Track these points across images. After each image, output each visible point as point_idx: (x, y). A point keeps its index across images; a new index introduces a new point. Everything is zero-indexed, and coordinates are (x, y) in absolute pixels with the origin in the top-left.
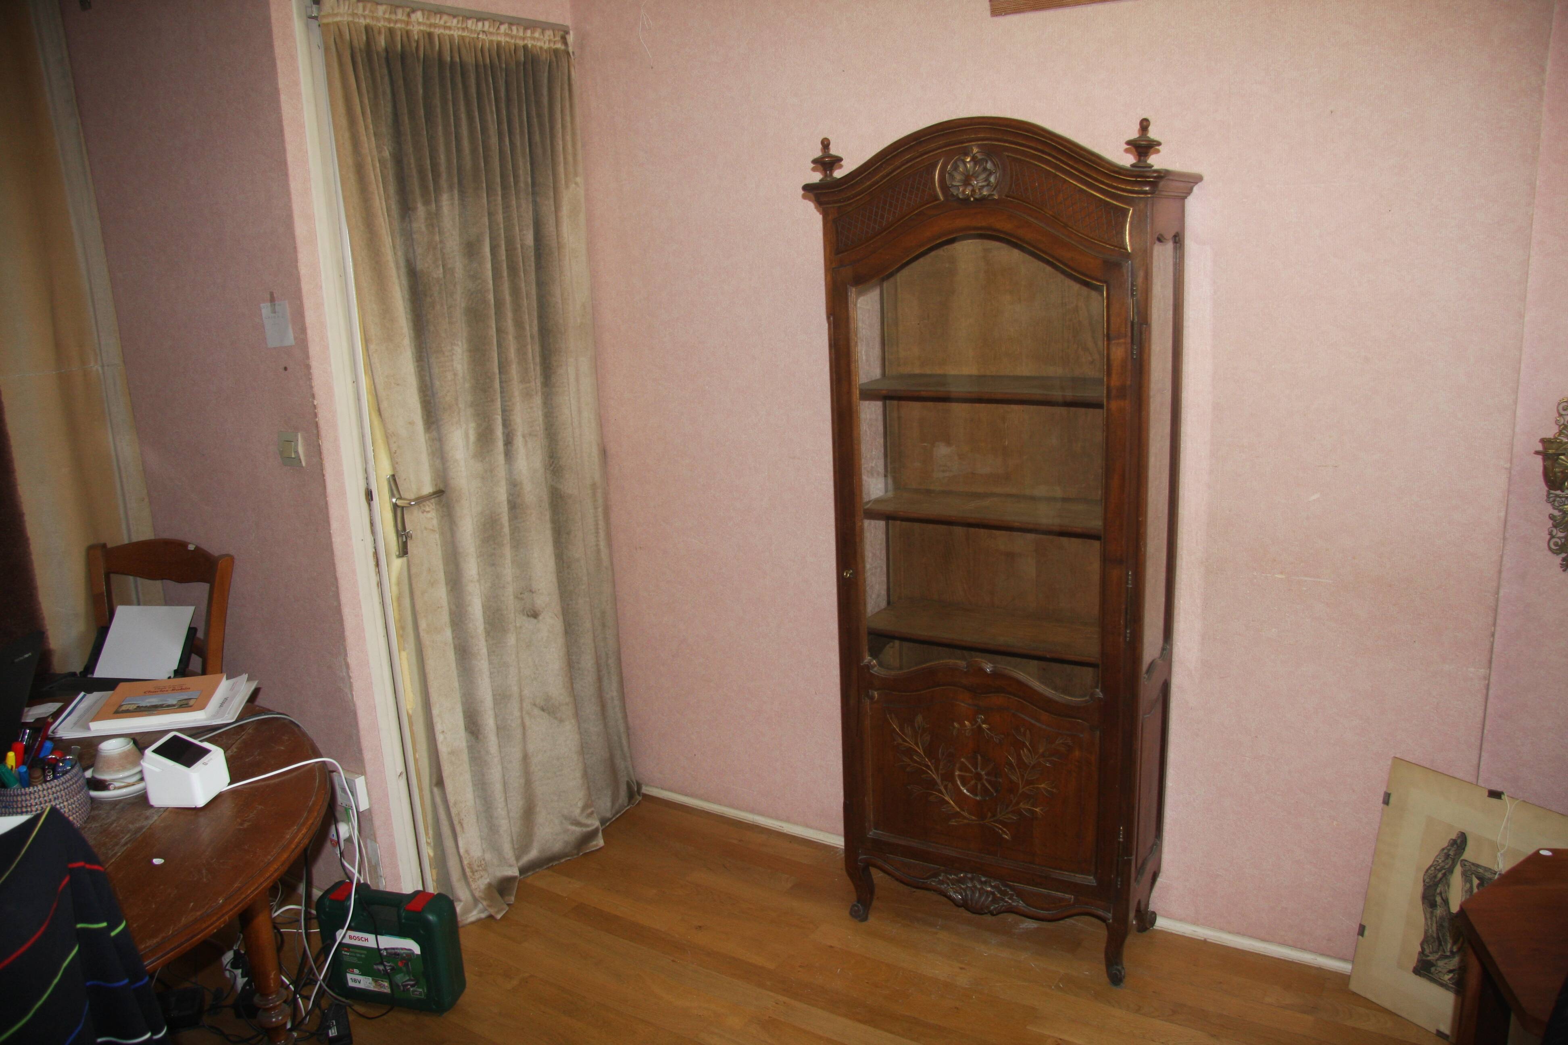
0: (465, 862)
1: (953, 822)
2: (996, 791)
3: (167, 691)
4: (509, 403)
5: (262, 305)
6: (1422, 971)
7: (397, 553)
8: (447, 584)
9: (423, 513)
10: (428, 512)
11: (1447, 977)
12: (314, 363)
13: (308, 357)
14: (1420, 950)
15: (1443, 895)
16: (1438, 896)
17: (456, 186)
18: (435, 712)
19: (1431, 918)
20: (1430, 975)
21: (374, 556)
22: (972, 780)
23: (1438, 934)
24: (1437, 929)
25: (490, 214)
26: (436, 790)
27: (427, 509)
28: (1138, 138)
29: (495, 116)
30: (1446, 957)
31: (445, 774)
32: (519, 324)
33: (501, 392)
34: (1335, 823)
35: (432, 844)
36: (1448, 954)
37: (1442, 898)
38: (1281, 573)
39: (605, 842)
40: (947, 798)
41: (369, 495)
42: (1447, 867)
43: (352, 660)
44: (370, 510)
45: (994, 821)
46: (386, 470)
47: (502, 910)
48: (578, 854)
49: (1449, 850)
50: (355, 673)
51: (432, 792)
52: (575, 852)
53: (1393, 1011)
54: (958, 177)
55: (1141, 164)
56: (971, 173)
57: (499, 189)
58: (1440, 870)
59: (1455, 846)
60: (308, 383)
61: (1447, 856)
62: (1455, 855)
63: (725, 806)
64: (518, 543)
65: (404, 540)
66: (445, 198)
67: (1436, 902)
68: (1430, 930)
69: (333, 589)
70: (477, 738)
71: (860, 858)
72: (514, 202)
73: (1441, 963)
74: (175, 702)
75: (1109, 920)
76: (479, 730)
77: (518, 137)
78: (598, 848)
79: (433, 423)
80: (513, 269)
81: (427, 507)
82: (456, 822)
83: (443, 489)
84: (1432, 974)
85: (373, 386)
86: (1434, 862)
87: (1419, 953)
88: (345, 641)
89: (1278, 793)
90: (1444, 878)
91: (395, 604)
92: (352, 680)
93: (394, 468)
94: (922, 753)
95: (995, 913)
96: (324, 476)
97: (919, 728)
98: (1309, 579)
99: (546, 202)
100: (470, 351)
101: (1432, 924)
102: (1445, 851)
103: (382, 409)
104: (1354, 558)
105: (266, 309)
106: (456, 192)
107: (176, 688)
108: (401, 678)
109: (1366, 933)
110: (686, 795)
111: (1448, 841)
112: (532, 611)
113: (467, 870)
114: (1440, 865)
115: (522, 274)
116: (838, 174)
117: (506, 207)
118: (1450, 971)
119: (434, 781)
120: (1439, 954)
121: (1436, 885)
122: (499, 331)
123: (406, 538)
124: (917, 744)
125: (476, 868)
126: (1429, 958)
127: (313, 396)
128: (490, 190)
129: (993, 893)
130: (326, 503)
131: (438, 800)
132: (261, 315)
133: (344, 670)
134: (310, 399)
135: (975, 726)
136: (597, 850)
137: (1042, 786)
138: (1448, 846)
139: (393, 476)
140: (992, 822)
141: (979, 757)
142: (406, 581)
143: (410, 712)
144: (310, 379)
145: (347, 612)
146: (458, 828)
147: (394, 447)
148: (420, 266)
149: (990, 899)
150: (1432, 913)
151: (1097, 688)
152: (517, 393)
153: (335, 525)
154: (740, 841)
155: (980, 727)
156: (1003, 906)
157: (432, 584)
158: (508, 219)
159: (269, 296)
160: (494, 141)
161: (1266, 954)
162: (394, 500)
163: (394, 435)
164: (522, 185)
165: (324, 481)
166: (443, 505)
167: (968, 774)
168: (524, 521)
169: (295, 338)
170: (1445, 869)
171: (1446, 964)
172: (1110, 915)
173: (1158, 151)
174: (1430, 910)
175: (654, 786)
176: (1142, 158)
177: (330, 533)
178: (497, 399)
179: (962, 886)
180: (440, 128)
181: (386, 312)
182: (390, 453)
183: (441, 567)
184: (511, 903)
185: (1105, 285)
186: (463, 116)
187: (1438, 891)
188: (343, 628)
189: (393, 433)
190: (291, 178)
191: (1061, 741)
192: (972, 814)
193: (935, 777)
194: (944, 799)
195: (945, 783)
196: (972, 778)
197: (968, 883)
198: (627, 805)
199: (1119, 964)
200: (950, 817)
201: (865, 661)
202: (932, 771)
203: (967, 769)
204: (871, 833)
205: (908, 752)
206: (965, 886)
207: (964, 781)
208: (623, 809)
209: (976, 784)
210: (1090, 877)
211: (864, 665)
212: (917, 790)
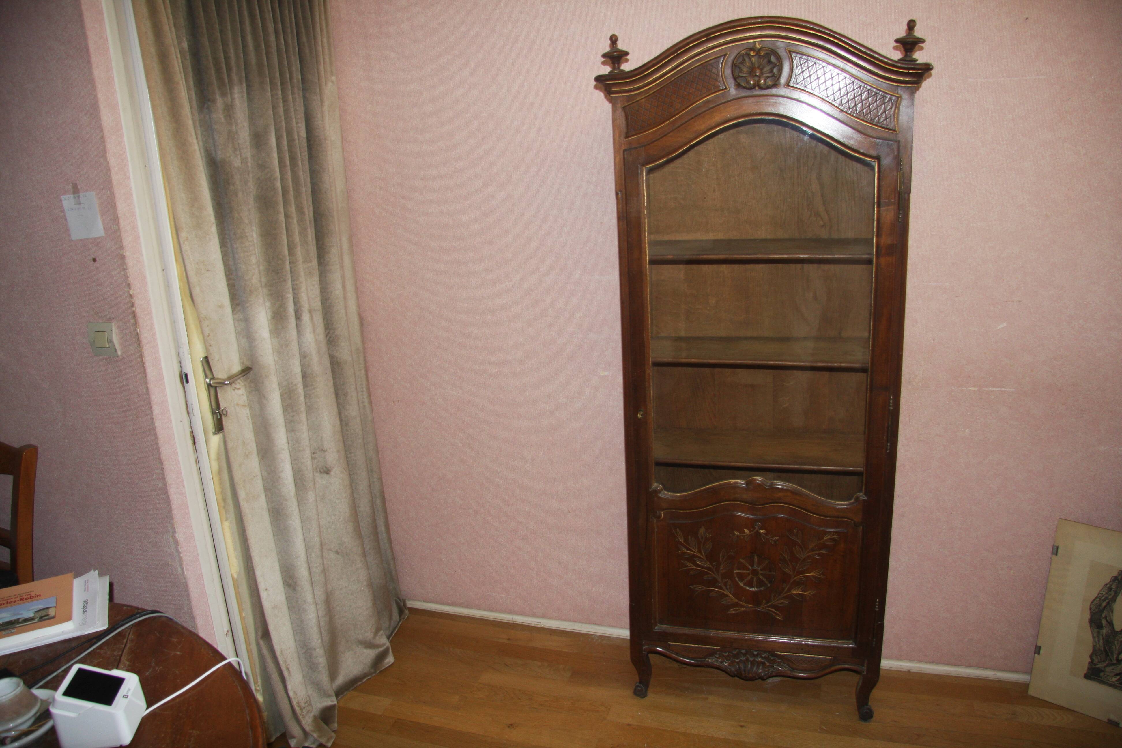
0: (295, 703)
1: (732, 611)
2: (770, 582)
3: (15, 601)
4: (298, 282)
5: (63, 197)
6: (1092, 677)
7: (213, 430)
8: (258, 454)
9: (234, 390)
10: (239, 389)
11: (1114, 679)
12: (128, 253)
13: (122, 247)
14: (1090, 660)
15: (1108, 619)
16: (1103, 619)
17: (244, 80)
18: (258, 573)
19: (1098, 637)
20: (1100, 679)
21: (191, 435)
22: (750, 575)
23: (1104, 647)
24: (1104, 644)
25: (274, 107)
26: (262, 642)
27: (238, 386)
28: (905, 36)
29: (271, 15)
30: (1113, 664)
31: (271, 628)
32: (300, 209)
33: (291, 272)
34: (1012, 572)
35: (261, 691)
36: (1115, 662)
37: (1107, 621)
38: (974, 386)
39: (395, 658)
40: (726, 592)
41: (184, 378)
42: (1110, 597)
43: (180, 536)
44: (185, 392)
45: (768, 607)
46: (200, 353)
47: (331, 737)
48: (375, 672)
49: (1111, 585)
50: (183, 547)
51: (258, 644)
52: (373, 670)
53: (1069, 708)
54: (745, 70)
55: (908, 59)
56: (756, 66)
57: (279, 84)
58: (1104, 601)
59: (1117, 581)
60: (122, 273)
61: (1110, 589)
62: (1117, 588)
63: (485, 610)
64: (310, 409)
65: (219, 417)
66: (236, 90)
67: (1102, 624)
68: (1098, 645)
69: (158, 471)
70: (294, 589)
71: (644, 647)
72: (290, 97)
73: (1108, 669)
74: (31, 615)
75: (863, 672)
76: (296, 583)
77: (289, 35)
78: (391, 664)
79: (238, 305)
80: (293, 159)
81: (238, 384)
82: (284, 668)
83: (250, 366)
84: (1101, 677)
85: (184, 274)
86: (1098, 594)
87: (1089, 663)
88: (172, 519)
89: (967, 554)
90: (1108, 606)
91: (216, 479)
92: (181, 555)
93: (207, 350)
94: (704, 559)
95: (765, 678)
96: (143, 363)
97: (702, 538)
98: (997, 389)
99: (315, 98)
100: (262, 236)
101: (1099, 641)
102: (1108, 586)
103: (194, 294)
104: (1032, 371)
105: (68, 201)
106: (244, 85)
107: (25, 597)
108: (224, 546)
109: (1042, 651)
110: (448, 604)
111: (1110, 578)
112: (324, 469)
113: (297, 709)
114: (1104, 596)
115: (300, 163)
116: (626, 67)
117: (285, 101)
118: (1117, 675)
119: (260, 634)
120: (1107, 662)
121: (1102, 611)
122: (287, 216)
123: (221, 415)
124: (700, 552)
125: (303, 705)
126: (1098, 666)
127: (129, 286)
128: (272, 83)
129: (764, 663)
130: (147, 390)
131: (265, 651)
132: (62, 207)
133: (173, 546)
134: (126, 289)
135: (753, 532)
136: (390, 666)
137: (812, 574)
138: (1111, 582)
139: (206, 358)
140: (766, 607)
141: (756, 557)
142: (223, 457)
143: (235, 576)
144: (125, 270)
145: (173, 491)
146: (286, 673)
147: (207, 331)
148: (220, 156)
149: (760, 667)
150: (1099, 633)
151: (861, 491)
152: (302, 274)
153: (156, 410)
154: (509, 639)
155: (758, 534)
156: (773, 671)
157: (247, 456)
158: (286, 111)
159: (71, 188)
160: (272, 38)
161: (958, 675)
162: (208, 380)
163: (207, 319)
164: (295, 81)
165: (144, 368)
166: (250, 381)
167: (745, 571)
168: (314, 389)
169: (105, 229)
170: (1108, 599)
171: (1113, 669)
172: (865, 668)
173: (922, 49)
174: (1096, 630)
175: (416, 600)
176: (909, 53)
177: (153, 418)
178: (288, 279)
179: (737, 660)
180: (229, 24)
181: (194, 200)
182: (204, 337)
183: (253, 438)
184: (336, 729)
185: (876, 161)
186: (246, 13)
187: (1103, 616)
188: (171, 508)
189: (206, 317)
190: (94, 66)
191: (829, 537)
192: (748, 603)
193: (716, 576)
194: (723, 593)
195: (725, 580)
196: (749, 574)
197: (741, 657)
198: (400, 620)
199: (867, 704)
200: (728, 607)
201: (653, 487)
202: (713, 572)
203: (744, 568)
204: (656, 628)
205: (692, 559)
206: (739, 660)
207: (741, 577)
208: (397, 625)
209: (752, 578)
210: (850, 642)
211: (651, 491)
212: (699, 588)
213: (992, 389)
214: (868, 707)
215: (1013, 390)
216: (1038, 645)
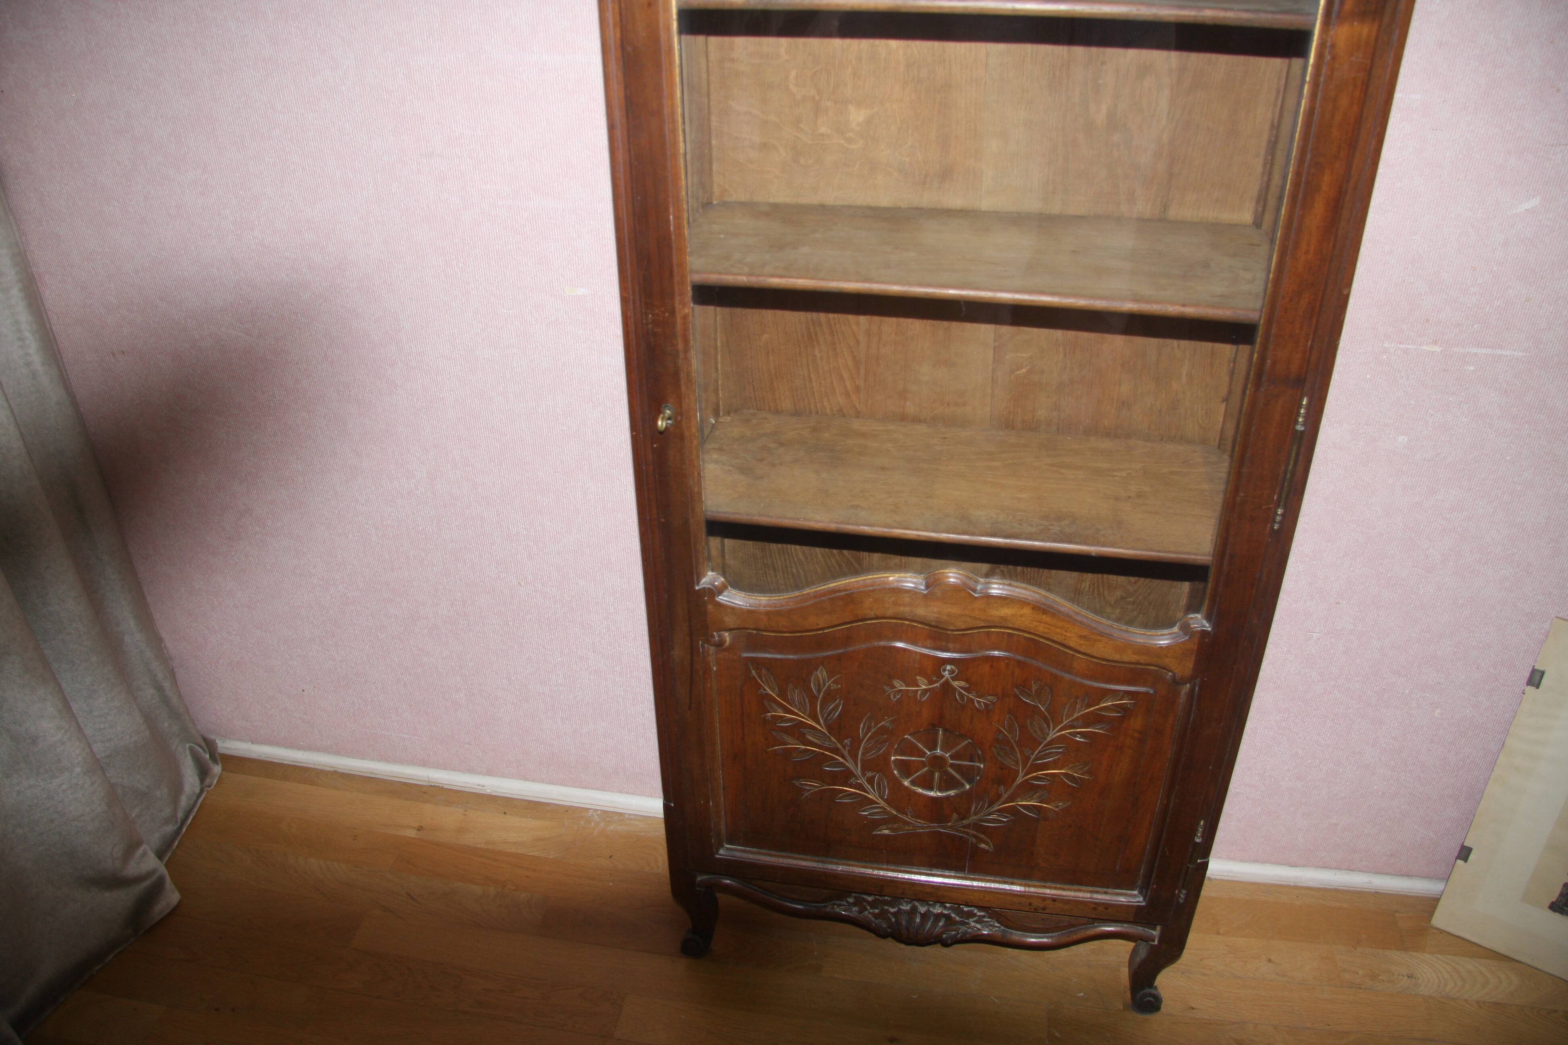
1: (883, 831)
2: (971, 781)
22: (925, 766)
38: (1435, 343)
40: (872, 796)
45: (964, 826)
71: (699, 879)
75: (1151, 940)
94: (825, 731)
95: (949, 942)
97: (819, 690)
98: (1484, 351)
109: (1472, 856)
124: (814, 717)
129: (948, 917)
135: (937, 684)
137: (1063, 771)
140: (959, 826)
141: (940, 732)
149: (941, 924)
151: (1199, 613)
155: (948, 687)
156: (966, 932)
167: (914, 758)
172: (1154, 933)
179: (892, 910)
191: (1112, 702)
192: (918, 817)
193: (850, 765)
194: (866, 797)
195: (869, 774)
196: (923, 764)
197: (902, 905)
198: (202, 791)
199: (1151, 984)
200: (876, 824)
201: (704, 580)
202: (843, 757)
203: (912, 750)
204: (721, 851)
205: (798, 730)
206: (896, 909)
207: (906, 769)
208: (196, 802)
209: (932, 774)
210: (1136, 892)
211: (699, 590)
212: (812, 786)
213: (1475, 350)
214: (1153, 991)
215: (1520, 354)
216: (1465, 844)
